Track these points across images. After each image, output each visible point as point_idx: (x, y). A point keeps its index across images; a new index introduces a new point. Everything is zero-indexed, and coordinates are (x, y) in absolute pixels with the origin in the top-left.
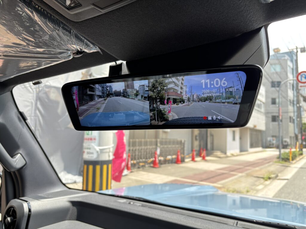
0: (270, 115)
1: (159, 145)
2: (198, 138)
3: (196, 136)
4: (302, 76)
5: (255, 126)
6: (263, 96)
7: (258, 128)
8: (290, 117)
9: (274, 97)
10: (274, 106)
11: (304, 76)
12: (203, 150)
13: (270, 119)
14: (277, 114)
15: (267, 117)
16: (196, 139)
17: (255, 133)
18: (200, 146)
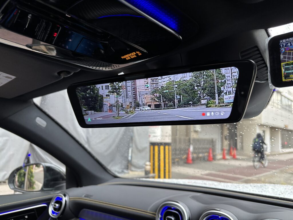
3: (226, 136)
5: (286, 126)
7: (290, 128)
12: (233, 149)
16: (226, 139)
17: (286, 133)
18: (230, 145)
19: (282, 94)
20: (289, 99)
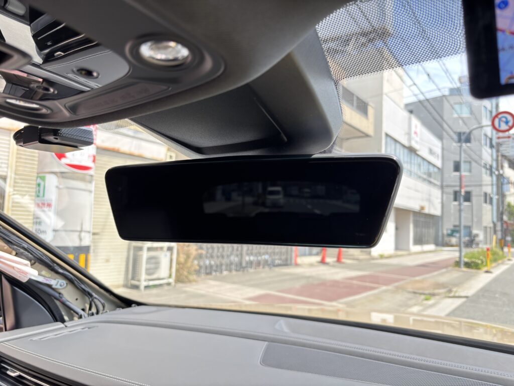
0: (451, 190)
4: (500, 120)
5: (422, 208)
6: (437, 157)
10: (457, 173)
11: (504, 119)
15: (443, 192)
17: (422, 219)
19: (418, 153)
20: (429, 163)
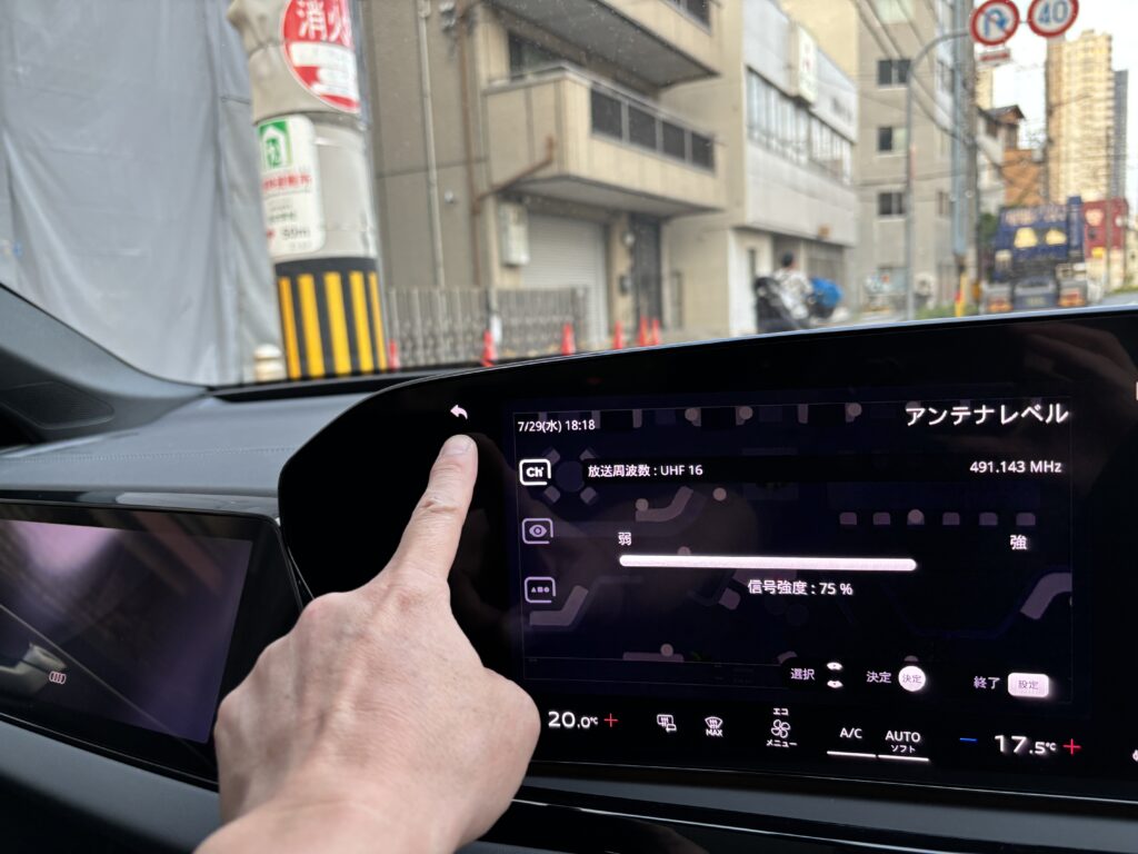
0: (873, 193)
1: (494, 304)
2: (628, 283)
3: (622, 279)
4: (989, 19)
5: (824, 231)
6: (849, 117)
7: (836, 236)
8: (941, 195)
9: (886, 122)
10: (886, 156)
11: (996, 16)
12: (650, 326)
13: (874, 206)
14: (897, 187)
15: (863, 199)
16: (623, 290)
17: (822, 255)
18: (637, 311)
